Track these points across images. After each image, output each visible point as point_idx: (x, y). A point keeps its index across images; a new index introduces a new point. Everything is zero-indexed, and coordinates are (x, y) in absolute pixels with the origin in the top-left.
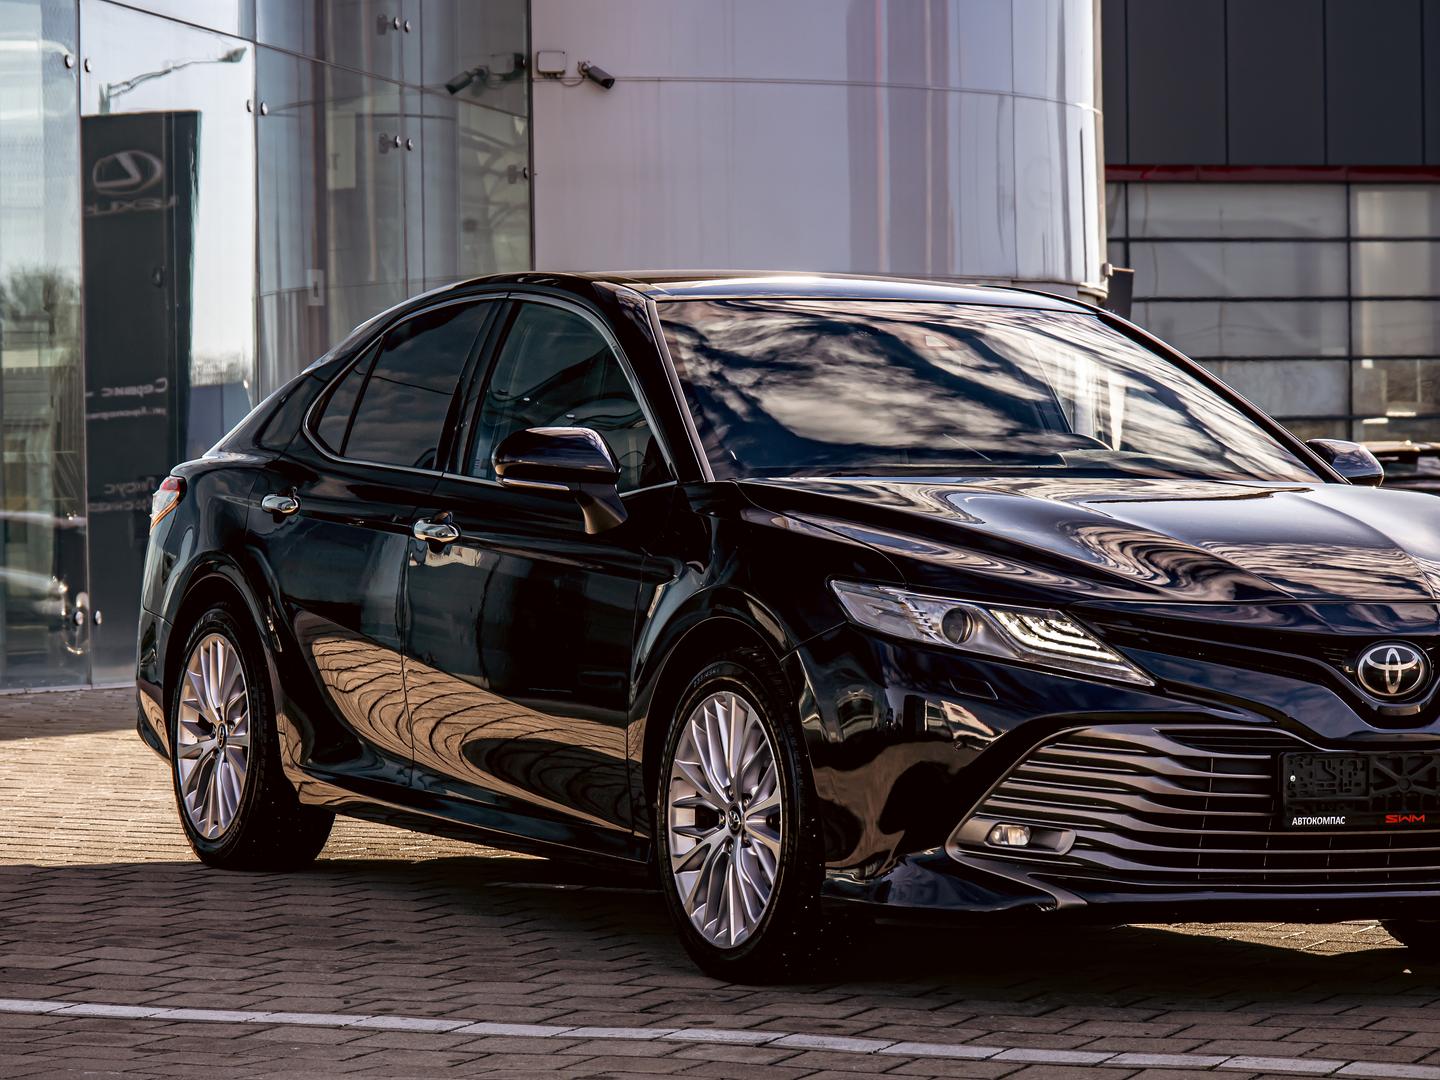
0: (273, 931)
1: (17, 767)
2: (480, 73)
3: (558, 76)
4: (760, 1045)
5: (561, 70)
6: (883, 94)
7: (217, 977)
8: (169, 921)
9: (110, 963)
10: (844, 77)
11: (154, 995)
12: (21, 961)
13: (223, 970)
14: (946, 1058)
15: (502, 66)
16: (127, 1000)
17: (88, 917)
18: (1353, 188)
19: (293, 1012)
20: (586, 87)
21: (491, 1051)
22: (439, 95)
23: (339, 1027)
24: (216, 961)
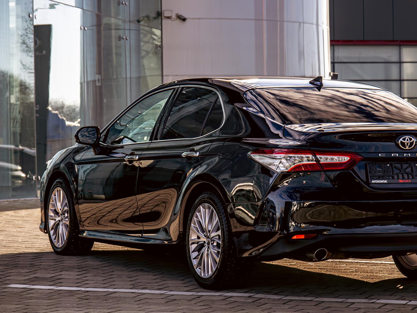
0: (109, 267)
1: (22, 222)
2: (147, 16)
3: (170, 18)
4: (249, 297)
5: (171, 16)
6: (265, 23)
7: (96, 279)
8: (79, 264)
9: (66, 276)
10: (253, 18)
11: (80, 284)
12: (41, 275)
13: (97, 278)
14: (301, 300)
15: (153, 15)
16: (72, 286)
17: (56, 263)
18: (401, 47)
19: (119, 289)
20: (178, 21)
21: (176, 299)
22: (135, 23)
23: (133, 293)
24: (95, 275)
